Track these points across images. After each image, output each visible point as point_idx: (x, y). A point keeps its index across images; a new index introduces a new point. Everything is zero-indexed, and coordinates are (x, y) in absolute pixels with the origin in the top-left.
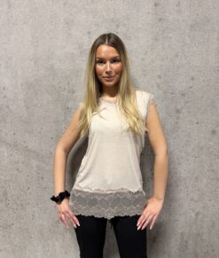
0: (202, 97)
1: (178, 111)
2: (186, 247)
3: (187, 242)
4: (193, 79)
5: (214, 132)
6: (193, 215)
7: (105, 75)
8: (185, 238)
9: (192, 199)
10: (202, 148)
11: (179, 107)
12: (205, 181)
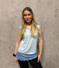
0: (51, 24)
1: (44, 28)
2: (47, 65)
3: (47, 64)
4: (48, 19)
5: (54, 33)
6: (49, 56)
7: (27, 19)
8: (47, 63)
9: (49, 52)
10: (51, 38)
11: (45, 27)
12: (52, 47)
